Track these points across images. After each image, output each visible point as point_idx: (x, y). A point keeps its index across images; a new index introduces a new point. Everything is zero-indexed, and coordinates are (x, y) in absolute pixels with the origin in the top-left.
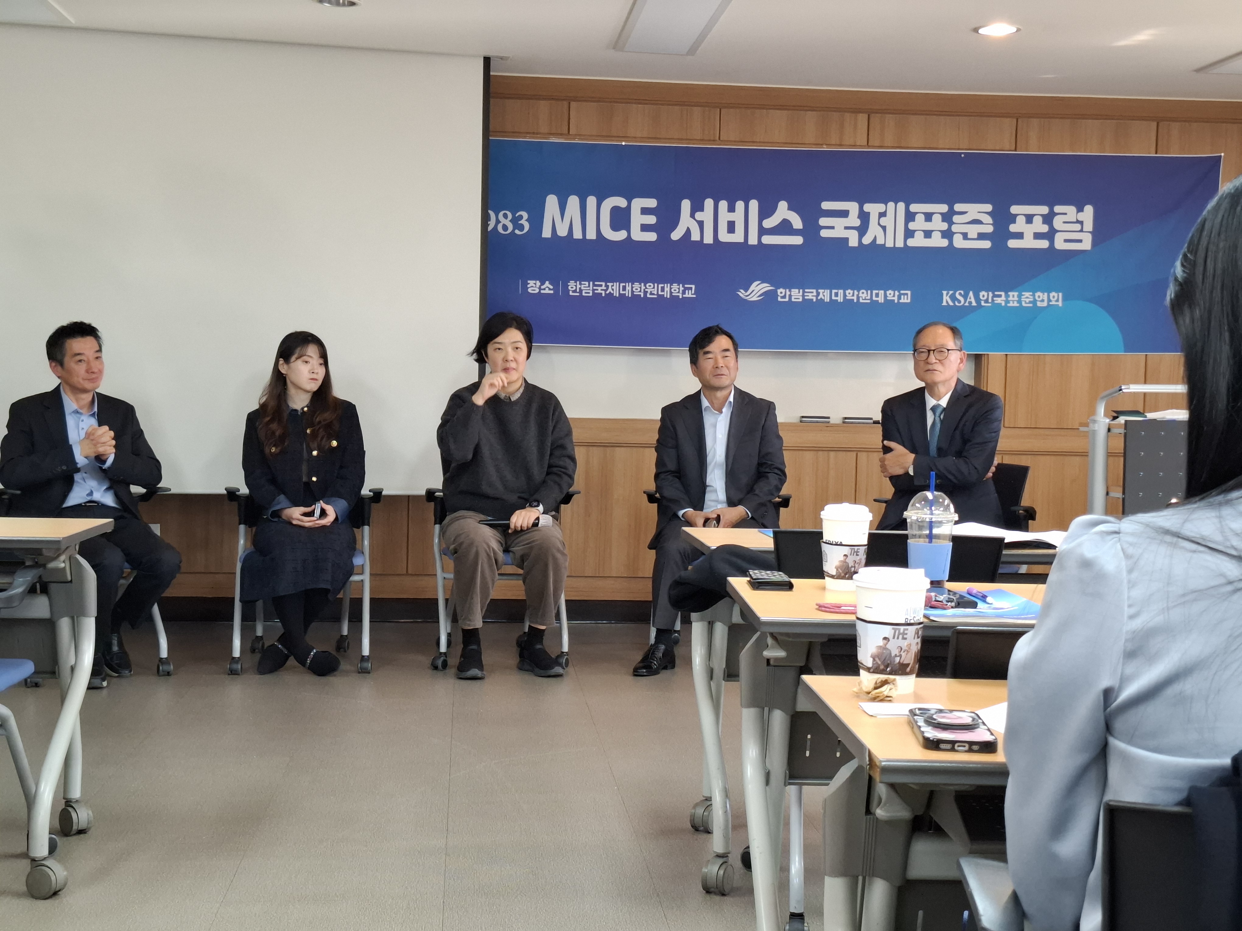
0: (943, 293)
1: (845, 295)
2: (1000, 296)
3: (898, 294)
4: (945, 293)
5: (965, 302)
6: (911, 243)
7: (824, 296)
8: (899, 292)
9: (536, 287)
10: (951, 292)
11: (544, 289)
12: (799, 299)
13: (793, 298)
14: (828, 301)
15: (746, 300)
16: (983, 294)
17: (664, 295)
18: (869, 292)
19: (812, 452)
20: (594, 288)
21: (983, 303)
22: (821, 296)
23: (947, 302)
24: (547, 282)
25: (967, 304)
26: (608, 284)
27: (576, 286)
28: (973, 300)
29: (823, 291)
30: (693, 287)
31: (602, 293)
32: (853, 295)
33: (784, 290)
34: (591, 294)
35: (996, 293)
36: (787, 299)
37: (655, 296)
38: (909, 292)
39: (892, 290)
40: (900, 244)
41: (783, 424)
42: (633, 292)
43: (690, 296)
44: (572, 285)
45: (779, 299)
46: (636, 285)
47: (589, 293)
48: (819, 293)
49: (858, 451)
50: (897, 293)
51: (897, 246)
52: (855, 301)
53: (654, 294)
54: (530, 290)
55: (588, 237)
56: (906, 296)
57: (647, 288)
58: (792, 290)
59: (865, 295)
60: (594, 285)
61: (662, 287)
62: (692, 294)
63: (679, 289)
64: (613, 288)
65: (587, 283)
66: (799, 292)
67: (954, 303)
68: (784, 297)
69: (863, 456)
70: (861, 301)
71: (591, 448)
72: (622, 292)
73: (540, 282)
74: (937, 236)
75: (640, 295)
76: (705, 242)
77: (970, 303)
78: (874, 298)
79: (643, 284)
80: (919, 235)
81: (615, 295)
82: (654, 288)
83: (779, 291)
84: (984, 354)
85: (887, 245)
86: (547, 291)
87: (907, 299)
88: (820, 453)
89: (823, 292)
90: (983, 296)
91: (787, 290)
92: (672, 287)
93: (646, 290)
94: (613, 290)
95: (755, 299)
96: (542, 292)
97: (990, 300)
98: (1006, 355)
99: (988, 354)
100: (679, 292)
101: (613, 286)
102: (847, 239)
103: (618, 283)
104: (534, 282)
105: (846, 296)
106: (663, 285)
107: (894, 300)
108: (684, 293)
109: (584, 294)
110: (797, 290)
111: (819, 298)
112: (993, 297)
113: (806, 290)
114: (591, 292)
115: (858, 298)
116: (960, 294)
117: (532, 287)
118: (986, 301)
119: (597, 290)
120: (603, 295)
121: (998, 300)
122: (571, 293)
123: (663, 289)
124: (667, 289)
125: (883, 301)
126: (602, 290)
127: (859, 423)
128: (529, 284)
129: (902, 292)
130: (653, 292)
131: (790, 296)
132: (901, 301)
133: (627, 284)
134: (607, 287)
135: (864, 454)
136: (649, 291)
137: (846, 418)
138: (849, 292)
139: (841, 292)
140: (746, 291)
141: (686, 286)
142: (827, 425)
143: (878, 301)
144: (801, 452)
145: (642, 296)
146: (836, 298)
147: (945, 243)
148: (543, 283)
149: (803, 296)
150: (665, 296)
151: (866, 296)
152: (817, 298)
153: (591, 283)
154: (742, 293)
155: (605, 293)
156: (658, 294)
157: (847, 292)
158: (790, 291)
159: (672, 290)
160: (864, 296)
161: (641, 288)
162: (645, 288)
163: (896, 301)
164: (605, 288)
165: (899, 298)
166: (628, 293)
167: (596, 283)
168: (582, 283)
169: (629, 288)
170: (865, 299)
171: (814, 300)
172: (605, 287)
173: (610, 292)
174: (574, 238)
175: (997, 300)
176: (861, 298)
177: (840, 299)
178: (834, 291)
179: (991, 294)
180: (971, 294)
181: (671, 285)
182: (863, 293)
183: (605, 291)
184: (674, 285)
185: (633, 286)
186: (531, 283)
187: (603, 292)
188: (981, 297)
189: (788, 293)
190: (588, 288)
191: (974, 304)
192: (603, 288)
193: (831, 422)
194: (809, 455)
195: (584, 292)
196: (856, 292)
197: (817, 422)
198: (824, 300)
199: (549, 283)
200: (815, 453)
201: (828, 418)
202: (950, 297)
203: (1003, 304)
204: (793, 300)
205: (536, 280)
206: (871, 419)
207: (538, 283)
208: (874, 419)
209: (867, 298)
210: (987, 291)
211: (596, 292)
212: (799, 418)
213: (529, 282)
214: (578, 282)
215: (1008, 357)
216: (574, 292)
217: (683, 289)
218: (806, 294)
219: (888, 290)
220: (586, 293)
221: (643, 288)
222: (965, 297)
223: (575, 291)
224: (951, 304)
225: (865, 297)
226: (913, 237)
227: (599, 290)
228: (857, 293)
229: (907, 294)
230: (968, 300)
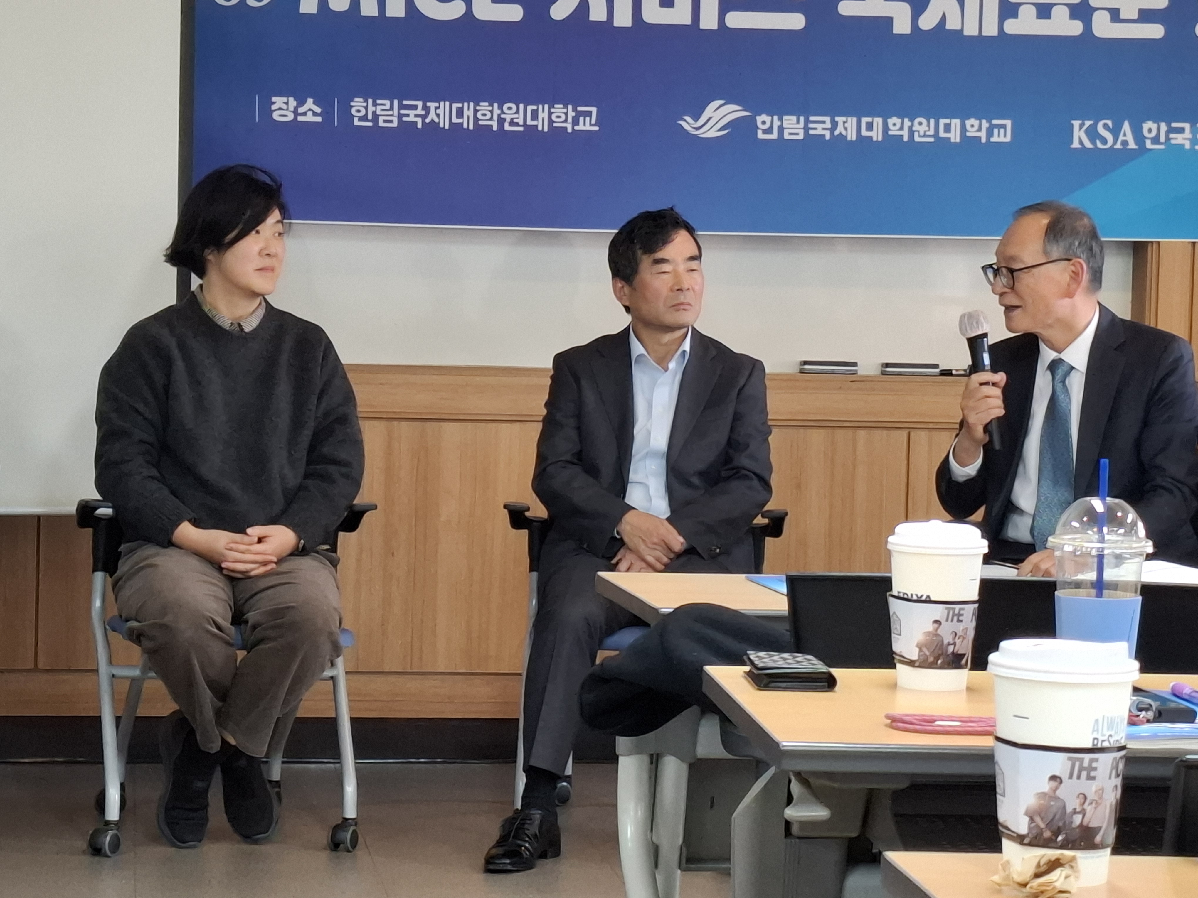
0: (1072, 125)
1: (886, 128)
2: (1181, 130)
3: (987, 125)
4: (1076, 123)
5: (1115, 142)
6: (1012, 27)
7: (846, 129)
8: (989, 121)
9: (287, 109)
10: (1088, 123)
11: (305, 114)
12: (797, 134)
13: (786, 132)
14: (854, 138)
15: (696, 135)
16: (1148, 126)
17: (537, 126)
18: (932, 121)
19: (822, 431)
20: (403, 112)
21: (1149, 145)
22: (840, 130)
23: (1081, 142)
24: (310, 101)
25: (1118, 146)
26: (428, 104)
27: (366, 108)
28: (1130, 138)
29: (844, 119)
30: (594, 110)
31: (416, 123)
32: (902, 128)
33: (770, 118)
34: (395, 124)
35: (1174, 125)
36: (774, 136)
37: (521, 129)
38: (1008, 123)
39: (976, 118)
40: (991, 29)
41: (777, 377)
42: (476, 119)
43: (588, 128)
44: (358, 105)
45: (760, 135)
46: (484, 107)
47: (391, 121)
48: (837, 123)
49: (910, 428)
50: (985, 124)
51: (985, 33)
52: (906, 139)
53: (517, 124)
54: (276, 116)
55: (388, 14)
56: (1002, 131)
57: (505, 113)
58: (785, 117)
59: (924, 127)
60: (401, 107)
61: (533, 111)
62: (591, 125)
63: (566, 114)
64: (438, 111)
65: (387, 103)
66: (798, 122)
67: (1093, 142)
68: (769, 131)
69: (920, 437)
70: (917, 139)
71: (395, 423)
72: (455, 120)
73: (295, 100)
74: (1060, 14)
75: (492, 126)
76: (616, 24)
77: (1125, 143)
78: (942, 134)
79: (496, 105)
80: (1027, 13)
81: (441, 125)
82: (517, 112)
83: (759, 119)
84: (1152, 242)
85: (966, 33)
86: (310, 118)
87: (1005, 136)
88: (840, 433)
89: (844, 122)
90: (1150, 130)
91: (776, 118)
92: (552, 110)
93: (503, 116)
94: (438, 115)
95: (713, 134)
96: (300, 118)
97: (1162, 139)
98: (1194, 243)
99: (1159, 243)
100: (566, 121)
101: (437, 108)
102: (889, 20)
103: (447, 103)
104: (285, 99)
105: (889, 129)
106: (535, 107)
107: (980, 138)
108: (576, 122)
109: (381, 124)
110: (794, 118)
111: (837, 133)
112: (1168, 132)
113: (812, 118)
114: (395, 119)
115: (911, 132)
116: (1105, 126)
117: (280, 109)
118: (1156, 140)
119: (408, 115)
120: (420, 126)
121: (1178, 139)
122: (356, 122)
123: (535, 115)
124: (543, 115)
125: (958, 140)
126: (416, 116)
127: (913, 374)
128: (274, 103)
129: (995, 122)
130: (515, 121)
131: (781, 129)
132: (992, 140)
133: (466, 104)
134: (427, 109)
135: (923, 434)
136: (508, 118)
137: (887, 365)
138: (894, 121)
139: (878, 122)
140: (696, 118)
141: (580, 109)
142: (853, 377)
143: (949, 139)
144: (802, 430)
145: (495, 128)
146: (869, 134)
147: (1076, 28)
148: (301, 102)
149: (806, 129)
150: (540, 128)
151: (927, 129)
152: (832, 133)
153: (396, 102)
154: (688, 124)
155: (423, 122)
156: (525, 124)
157: (890, 121)
158: (781, 119)
159: (554, 117)
160: (922, 129)
161: (491, 112)
162: (499, 112)
163: (984, 140)
164: (423, 113)
165: (990, 133)
166: (467, 122)
167: (405, 102)
168: (379, 102)
169: (468, 112)
170: (925, 136)
171: (828, 137)
172: (423, 109)
173: (433, 120)
174: (362, 14)
175: (1176, 139)
176: (916, 134)
177: (877, 135)
178: (865, 120)
179: (1164, 127)
180: (1126, 126)
181: (551, 106)
182: (920, 124)
183: (424, 117)
184: (556, 106)
185: (478, 108)
186: (279, 101)
187: (419, 120)
188: (1146, 133)
189: (777, 123)
190: (390, 113)
191: (1132, 145)
192: (420, 111)
193: (860, 373)
194: (817, 436)
195: (381, 119)
196: (907, 123)
197: (833, 373)
198: (846, 137)
199: (314, 103)
200: (830, 431)
201: (855, 364)
202: (1087, 132)
203: (1188, 146)
204: (786, 136)
205: (288, 97)
206: (936, 366)
207: (293, 103)
208: (944, 366)
209: (927, 133)
210: (1157, 120)
211: (405, 119)
212: (798, 363)
213: (274, 99)
214: (370, 101)
215: (1196, 245)
216: (361, 119)
217: (574, 114)
218: (811, 125)
219: (969, 118)
220: (385, 121)
221: (497, 112)
222: (1116, 131)
223: (364, 118)
224: (1088, 145)
225: (925, 132)
226: (1015, 15)
227: (411, 117)
228: (909, 124)
229: (1004, 126)
230: (1121, 138)
